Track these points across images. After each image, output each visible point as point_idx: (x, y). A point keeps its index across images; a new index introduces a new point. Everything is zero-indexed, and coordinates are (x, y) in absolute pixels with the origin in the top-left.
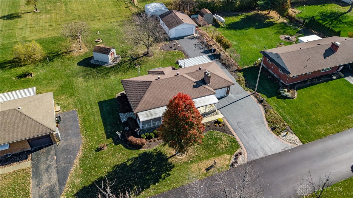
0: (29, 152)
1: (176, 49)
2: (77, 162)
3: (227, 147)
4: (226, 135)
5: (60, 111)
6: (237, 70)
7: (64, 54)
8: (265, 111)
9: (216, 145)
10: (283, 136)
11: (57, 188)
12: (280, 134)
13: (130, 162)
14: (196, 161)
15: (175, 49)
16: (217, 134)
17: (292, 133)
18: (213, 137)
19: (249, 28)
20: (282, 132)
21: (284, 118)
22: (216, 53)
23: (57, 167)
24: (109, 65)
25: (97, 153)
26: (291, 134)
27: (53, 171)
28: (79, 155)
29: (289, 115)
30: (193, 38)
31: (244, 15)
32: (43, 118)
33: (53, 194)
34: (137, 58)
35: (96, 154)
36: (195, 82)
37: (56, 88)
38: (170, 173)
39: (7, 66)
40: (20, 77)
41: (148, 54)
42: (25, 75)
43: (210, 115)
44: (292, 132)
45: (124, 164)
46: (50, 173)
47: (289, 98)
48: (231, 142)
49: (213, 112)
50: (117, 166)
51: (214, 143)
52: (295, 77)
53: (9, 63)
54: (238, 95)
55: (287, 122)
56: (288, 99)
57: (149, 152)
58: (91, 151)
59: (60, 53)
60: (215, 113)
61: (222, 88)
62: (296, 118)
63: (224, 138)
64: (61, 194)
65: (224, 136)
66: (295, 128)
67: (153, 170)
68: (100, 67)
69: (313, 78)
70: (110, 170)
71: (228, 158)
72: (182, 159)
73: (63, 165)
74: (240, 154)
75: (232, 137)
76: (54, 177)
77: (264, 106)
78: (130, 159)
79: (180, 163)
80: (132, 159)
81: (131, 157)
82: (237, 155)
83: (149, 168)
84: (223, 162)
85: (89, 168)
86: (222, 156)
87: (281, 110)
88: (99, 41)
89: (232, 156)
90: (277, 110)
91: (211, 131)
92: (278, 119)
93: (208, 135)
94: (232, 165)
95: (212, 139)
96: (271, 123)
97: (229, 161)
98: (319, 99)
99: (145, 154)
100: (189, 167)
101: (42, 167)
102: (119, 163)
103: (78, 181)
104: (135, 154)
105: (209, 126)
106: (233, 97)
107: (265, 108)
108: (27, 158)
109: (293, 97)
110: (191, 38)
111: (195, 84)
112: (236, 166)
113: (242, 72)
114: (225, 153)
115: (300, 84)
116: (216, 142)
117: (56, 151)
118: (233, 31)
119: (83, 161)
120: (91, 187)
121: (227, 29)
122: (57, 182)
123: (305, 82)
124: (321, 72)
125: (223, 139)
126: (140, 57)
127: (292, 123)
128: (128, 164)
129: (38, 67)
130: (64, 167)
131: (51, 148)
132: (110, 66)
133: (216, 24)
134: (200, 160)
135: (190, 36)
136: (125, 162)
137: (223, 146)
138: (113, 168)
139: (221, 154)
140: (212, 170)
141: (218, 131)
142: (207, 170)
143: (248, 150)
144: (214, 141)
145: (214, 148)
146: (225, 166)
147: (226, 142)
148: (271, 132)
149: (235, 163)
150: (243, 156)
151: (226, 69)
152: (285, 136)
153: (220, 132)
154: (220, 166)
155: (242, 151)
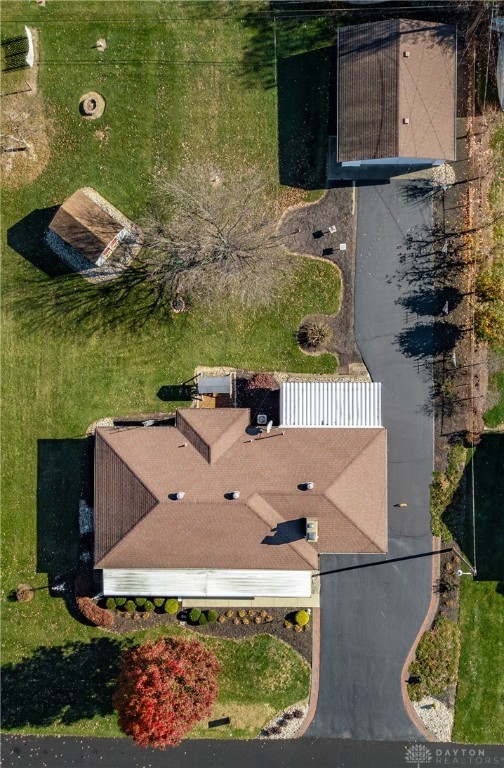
1: (331, 251)
3: (281, 689)
4: (295, 657)
6: (464, 434)
8: (434, 622)
9: (259, 675)
10: (421, 708)
12: (418, 699)
13: (70, 651)
15: (326, 252)
16: (278, 646)
17: (449, 706)
18: (262, 654)
20: (427, 694)
21: (464, 659)
22: (454, 317)
25: (11, 604)
26: (444, 707)
29: (486, 654)
35: (9, 607)
36: (273, 530)
44: (452, 703)
45: (57, 651)
48: (297, 678)
50: (42, 648)
51: (257, 670)
55: (464, 672)
57: (115, 641)
63: (285, 666)
65: (289, 658)
66: (470, 695)
67: (110, 684)
71: (269, 714)
74: (297, 714)
75: (306, 668)
77: (443, 605)
78: (72, 645)
80: (75, 645)
81: (74, 641)
82: (287, 717)
83: (104, 678)
84: (252, 718)
86: (258, 707)
87: (475, 633)
89: (279, 714)
90: (467, 629)
91: (268, 637)
93: (256, 645)
94: (265, 733)
95: (257, 659)
96: (421, 663)
97: (268, 721)
99: (105, 641)
102: (48, 644)
104: (86, 635)
105: (271, 621)
107: (439, 613)
111: (273, 534)
112: (273, 737)
113: (473, 450)
114: (269, 700)
116: (263, 669)
125: (282, 665)
127: (472, 681)
128: (65, 655)
135: (418, 175)
136: (60, 647)
137: (271, 683)
138: (35, 652)
139: (259, 700)
140: (222, 728)
141: (282, 641)
142: (212, 724)
143: (321, 710)
144: (259, 666)
145: (251, 680)
146: (252, 730)
147: (285, 676)
148: (404, 686)
149: (275, 731)
150: (301, 721)
151: (436, 416)
152: (427, 707)
153: (286, 644)
154: (243, 727)
155: (307, 708)
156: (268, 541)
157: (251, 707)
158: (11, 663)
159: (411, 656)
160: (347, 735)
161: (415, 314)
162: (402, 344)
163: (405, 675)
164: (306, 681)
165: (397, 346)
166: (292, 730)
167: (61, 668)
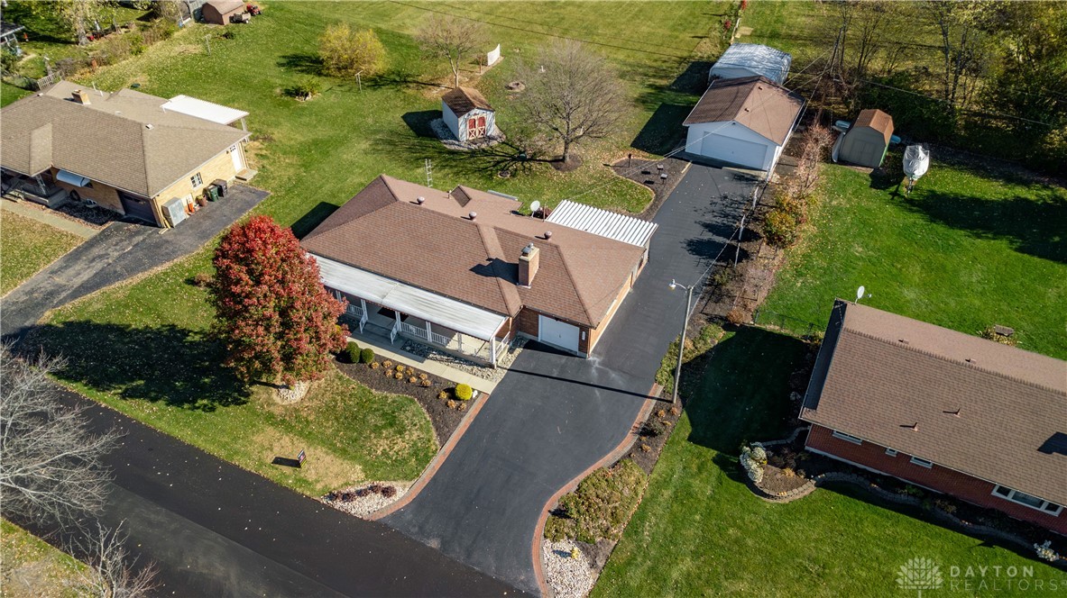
0: (117, 217)
1: (652, 183)
2: (139, 277)
3: (388, 458)
4: (428, 431)
5: (245, 180)
6: (724, 319)
7: (411, 85)
8: (618, 462)
9: (374, 431)
10: (554, 552)
11: (64, 295)
12: (554, 539)
13: (197, 338)
14: (289, 428)
15: (648, 183)
16: (417, 414)
17: (593, 565)
18: (393, 412)
19: (997, 234)
20: (569, 537)
21: (641, 516)
22: (748, 246)
23: (109, 264)
24: (454, 144)
26: (585, 565)
27: (98, 266)
28: (159, 269)
29: (672, 522)
30: (751, 180)
31: (1049, 193)
32: (163, 165)
33: (47, 299)
34: (532, 159)
35: (180, 285)
36: (489, 259)
37: (303, 140)
38: (220, 409)
39: (301, 66)
40: (288, 93)
41: (563, 160)
42: (297, 92)
43: (470, 368)
44: (600, 564)
45: (185, 333)
46: (89, 267)
47: (751, 485)
48: (415, 454)
49: (484, 367)
50: (173, 327)
51: (376, 425)
52: (843, 438)
53: (312, 62)
54: (613, 375)
55: (633, 530)
56: (743, 486)
58: (182, 276)
59: (409, 79)
60: (488, 371)
61: (557, 319)
62: (675, 545)
63: (411, 435)
64: (54, 307)
65: (421, 428)
66: (629, 563)
67: (206, 380)
68: (431, 140)
69: (945, 497)
70: (154, 324)
71: (354, 477)
72: (275, 404)
73: (118, 269)
74: (387, 492)
75: (433, 447)
76: (85, 276)
77: (638, 447)
79: (262, 406)
82: (374, 489)
83: (205, 372)
84: (330, 474)
85: (138, 300)
86: (346, 465)
87: (667, 493)
88: (515, 86)
89: (366, 483)
90: (658, 486)
91: (412, 401)
92: (617, 504)
93: (394, 402)
94: (333, 496)
95: (385, 415)
96: (580, 497)
97: (347, 484)
98: (854, 564)
100: (261, 426)
101: (96, 251)
102: (180, 325)
103: (97, 306)
105: (426, 387)
106: (594, 371)
107: (630, 455)
108: (101, 224)
109: (766, 491)
110: (740, 178)
111: (487, 263)
112: (338, 504)
113: (732, 334)
114: (365, 464)
115: (862, 479)
116: (384, 427)
117: (144, 240)
118: (916, 219)
119: (148, 282)
120: (94, 329)
121: (908, 206)
122: (75, 286)
123: (891, 484)
124: (995, 493)
125: (407, 432)
126: (540, 160)
127: (639, 547)
128: (189, 339)
129: (339, 89)
130: (115, 272)
131: (145, 231)
132: (453, 148)
133: (888, 176)
134: (301, 434)
135: (747, 171)
136: (191, 331)
137: (383, 445)
138: (163, 326)
139: (353, 458)
140: (287, 470)
141: (425, 411)
142: (278, 461)
143: (419, 503)
144: (381, 423)
145: (360, 434)
146: (319, 486)
147: (402, 445)
148: (544, 516)
149: (347, 497)
150: (387, 502)
151: (702, 298)
152: (562, 554)
153: (427, 415)
154: (311, 476)
155: (404, 492)
156: (478, 270)
157: (339, 461)
158: (130, 325)
159: (571, 487)
160: (434, 544)
161: (711, 234)
162: (689, 245)
163: (553, 503)
164: (424, 460)
165: (685, 245)
166: (368, 507)
167: (174, 347)
